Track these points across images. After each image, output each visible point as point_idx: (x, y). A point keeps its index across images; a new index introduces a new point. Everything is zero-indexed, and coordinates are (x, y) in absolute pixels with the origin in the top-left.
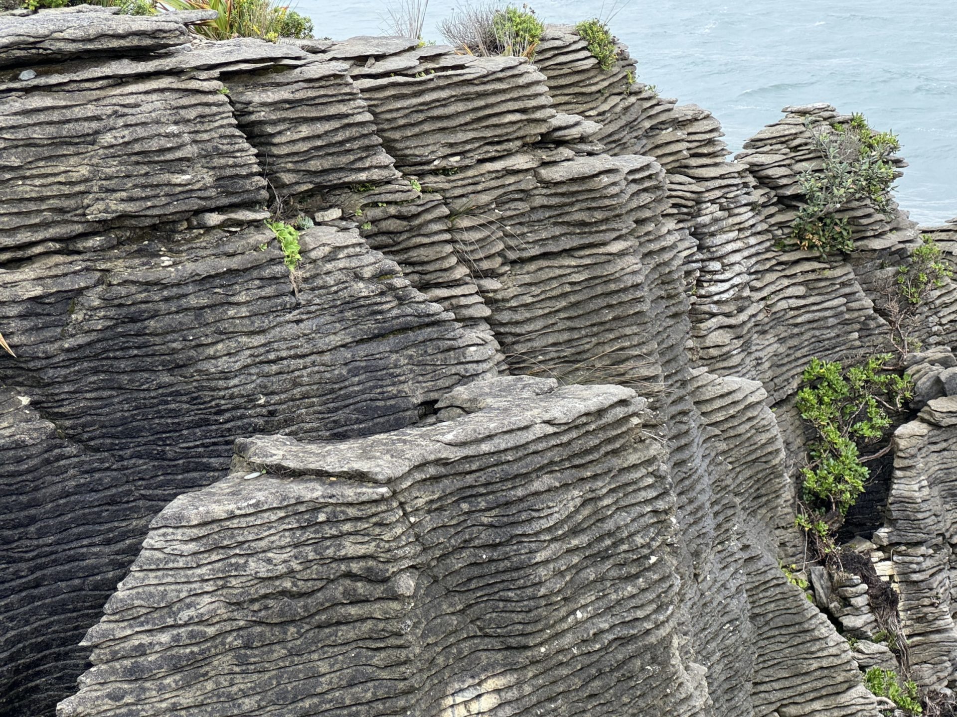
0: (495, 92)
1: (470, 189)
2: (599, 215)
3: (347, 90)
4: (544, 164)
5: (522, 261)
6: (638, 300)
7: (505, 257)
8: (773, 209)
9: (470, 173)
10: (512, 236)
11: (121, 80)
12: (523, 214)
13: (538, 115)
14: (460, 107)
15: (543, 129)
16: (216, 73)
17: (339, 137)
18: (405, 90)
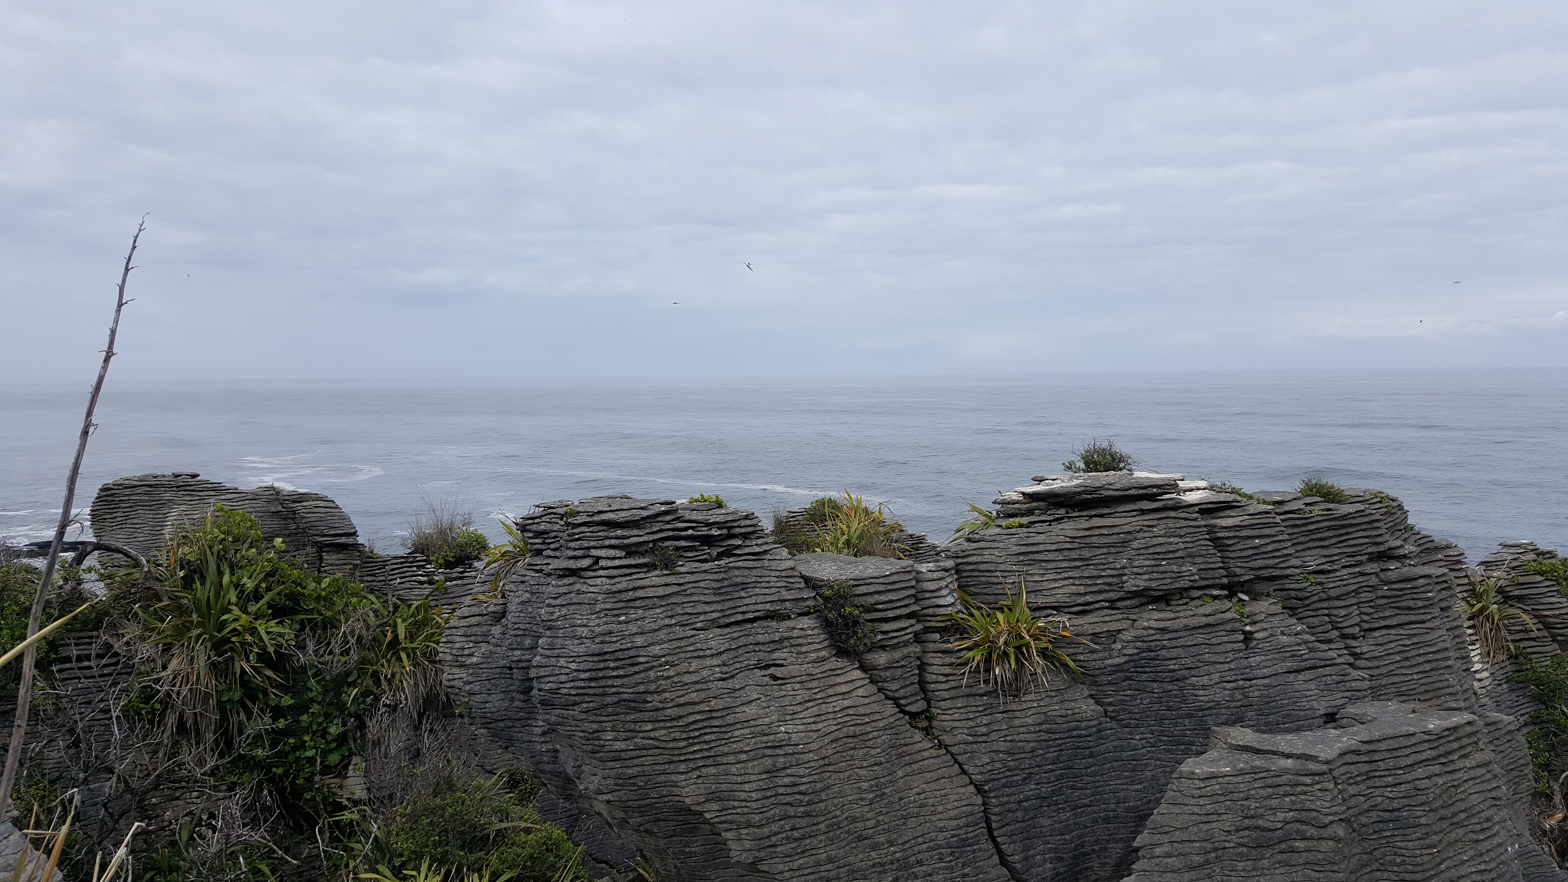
0: (1352, 525)
1: (1339, 583)
2: (1420, 603)
3: (1271, 520)
4: (1382, 570)
5: (1371, 630)
6: (1448, 658)
7: (1360, 627)
9: (1338, 574)
10: (1366, 614)
11: (1143, 512)
12: (1372, 601)
13: (1379, 540)
14: (1330, 534)
15: (1381, 548)
16: (1196, 509)
17: (1270, 548)
18: (1299, 522)
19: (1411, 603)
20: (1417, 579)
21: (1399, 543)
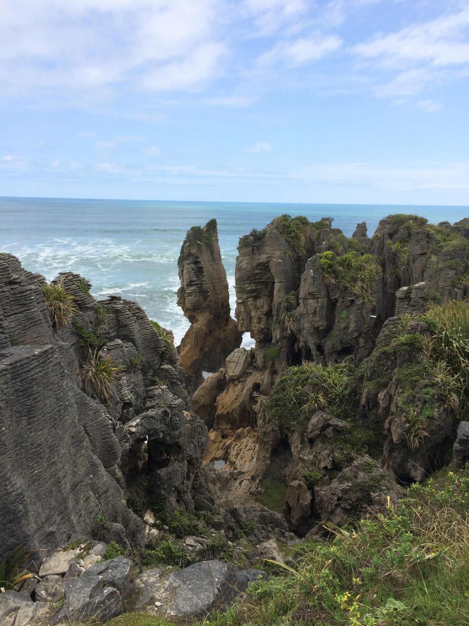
19: (25, 302)
20: (26, 291)
21: (17, 276)
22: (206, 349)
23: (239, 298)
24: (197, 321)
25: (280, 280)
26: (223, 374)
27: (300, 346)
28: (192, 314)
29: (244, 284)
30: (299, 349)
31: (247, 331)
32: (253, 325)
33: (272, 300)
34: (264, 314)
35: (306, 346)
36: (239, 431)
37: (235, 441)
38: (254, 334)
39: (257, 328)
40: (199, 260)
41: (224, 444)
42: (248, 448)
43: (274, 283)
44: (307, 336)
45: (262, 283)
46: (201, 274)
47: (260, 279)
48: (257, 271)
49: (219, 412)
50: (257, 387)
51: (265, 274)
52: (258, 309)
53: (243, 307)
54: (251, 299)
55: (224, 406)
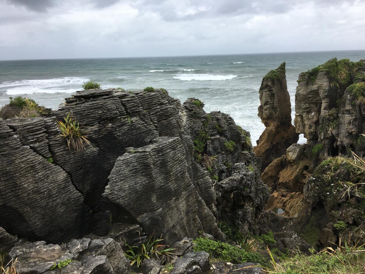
0: (154, 97)
1: (152, 111)
2: (169, 114)
3: (135, 98)
4: (161, 107)
5: (159, 121)
6: (175, 125)
8: (188, 112)
10: (158, 118)
11: (105, 99)
12: (159, 114)
14: (149, 100)
15: (161, 102)
16: (118, 97)
17: (135, 105)
18: (142, 98)
20: (168, 108)
21: (164, 101)
22: (275, 143)
23: (297, 112)
24: (269, 126)
25: (325, 101)
26: (284, 159)
27: (338, 144)
28: (267, 121)
29: (301, 104)
30: (337, 146)
31: (301, 133)
32: (306, 129)
33: (319, 114)
34: (313, 123)
35: (342, 144)
36: (293, 193)
37: (289, 199)
38: (306, 135)
39: (308, 132)
40: (273, 89)
41: (283, 200)
42: (298, 205)
43: (322, 103)
44: (343, 138)
45: (313, 103)
46: (274, 98)
47: (312, 100)
48: (310, 96)
49: (280, 181)
50: (306, 168)
51: (315, 98)
52: (310, 119)
53: (299, 118)
54: (305, 113)
55: (284, 177)
